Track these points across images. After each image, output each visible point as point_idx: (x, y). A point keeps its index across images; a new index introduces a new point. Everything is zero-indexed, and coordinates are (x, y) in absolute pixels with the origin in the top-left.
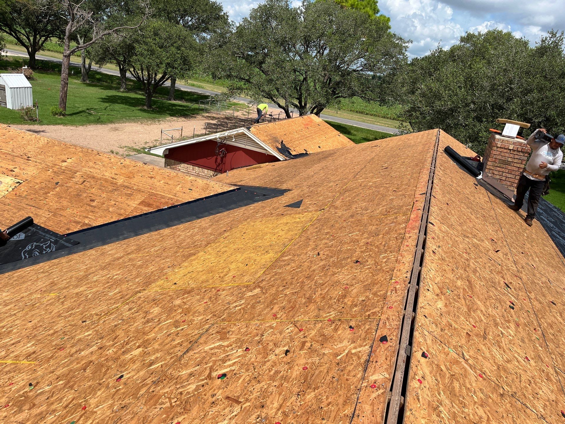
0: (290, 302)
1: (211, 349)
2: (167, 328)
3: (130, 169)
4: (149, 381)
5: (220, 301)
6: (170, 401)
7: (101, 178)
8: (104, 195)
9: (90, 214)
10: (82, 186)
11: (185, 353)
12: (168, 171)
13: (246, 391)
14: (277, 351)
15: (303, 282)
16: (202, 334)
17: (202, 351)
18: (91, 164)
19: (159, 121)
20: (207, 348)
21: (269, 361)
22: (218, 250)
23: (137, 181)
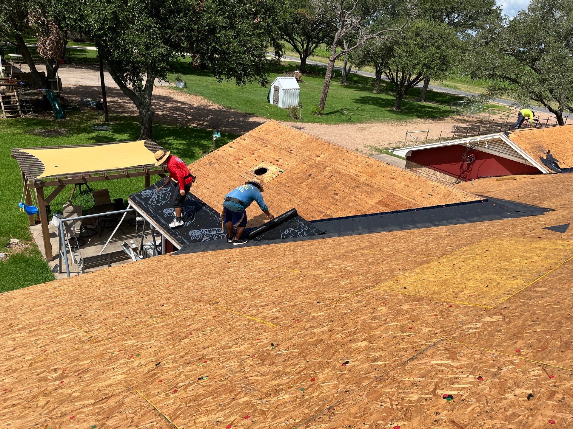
0: (540, 342)
1: (439, 365)
2: (393, 330)
3: (374, 168)
4: (372, 375)
5: (452, 318)
6: (391, 403)
7: (346, 174)
8: (346, 191)
9: (333, 206)
10: (329, 180)
11: (409, 360)
12: (410, 174)
13: (474, 423)
14: (518, 391)
15: (559, 322)
16: (429, 347)
17: (428, 364)
18: (340, 160)
19: (405, 122)
20: (433, 363)
21: (506, 399)
22: (454, 263)
23: (379, 181)
